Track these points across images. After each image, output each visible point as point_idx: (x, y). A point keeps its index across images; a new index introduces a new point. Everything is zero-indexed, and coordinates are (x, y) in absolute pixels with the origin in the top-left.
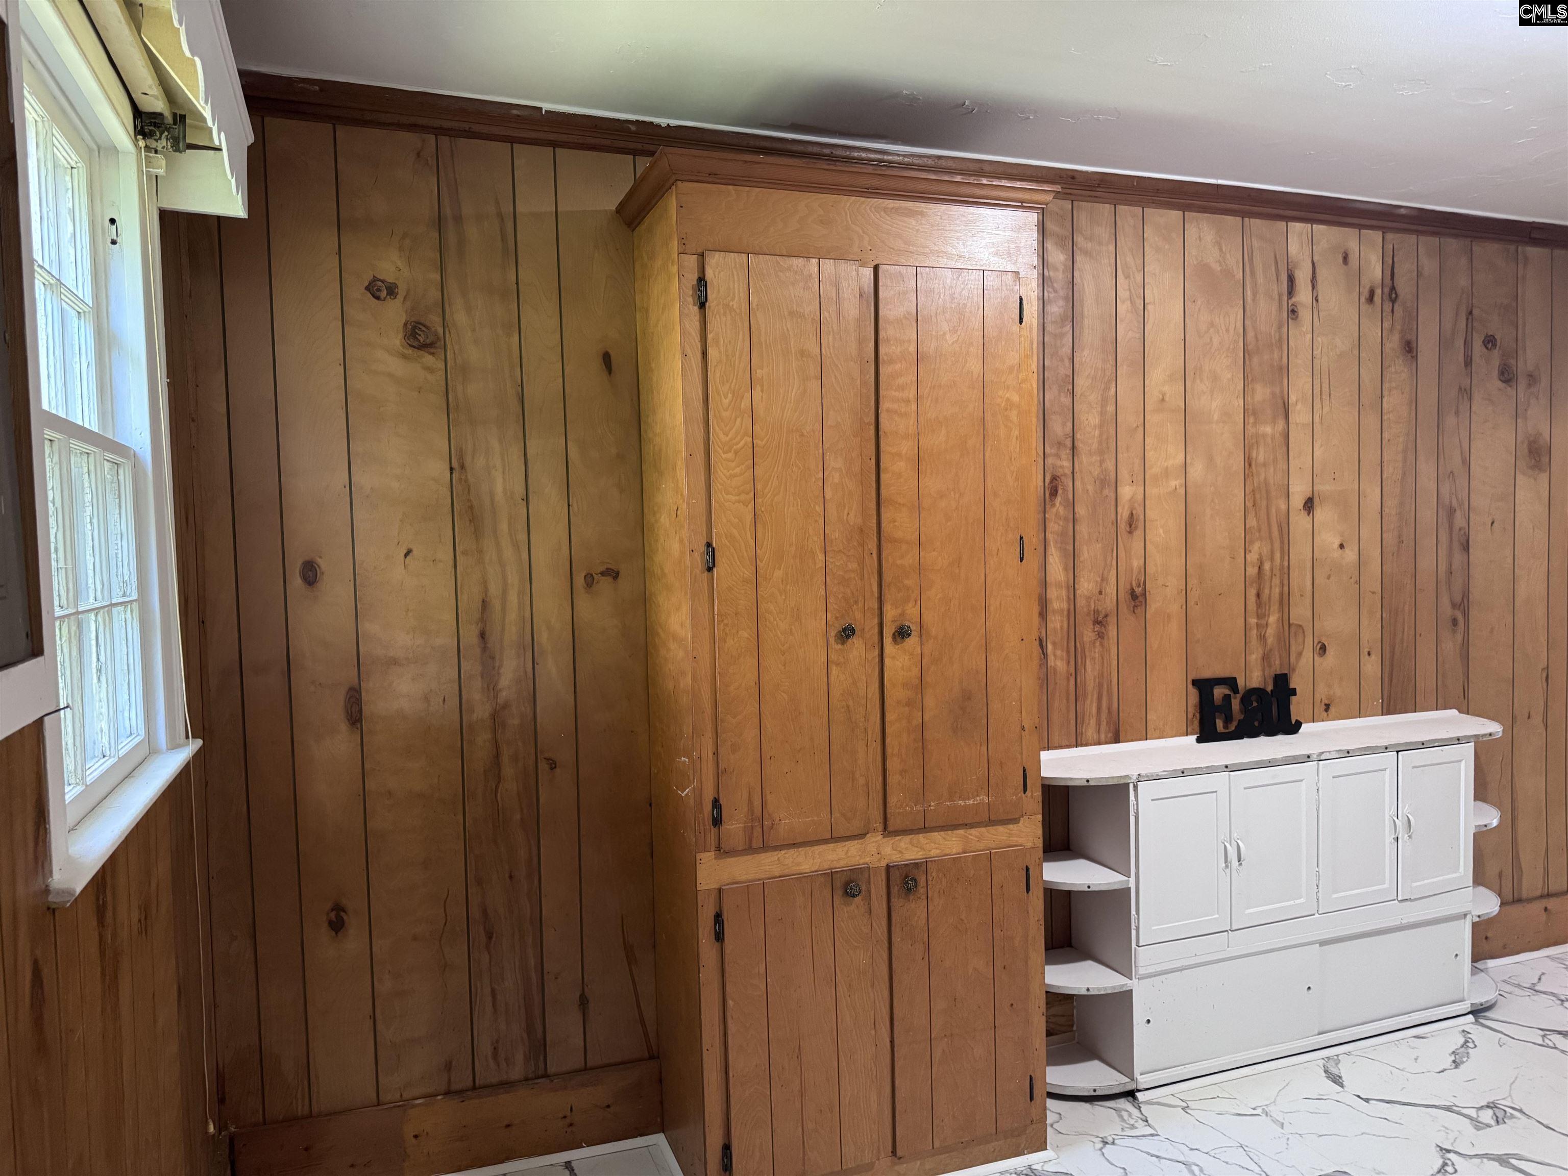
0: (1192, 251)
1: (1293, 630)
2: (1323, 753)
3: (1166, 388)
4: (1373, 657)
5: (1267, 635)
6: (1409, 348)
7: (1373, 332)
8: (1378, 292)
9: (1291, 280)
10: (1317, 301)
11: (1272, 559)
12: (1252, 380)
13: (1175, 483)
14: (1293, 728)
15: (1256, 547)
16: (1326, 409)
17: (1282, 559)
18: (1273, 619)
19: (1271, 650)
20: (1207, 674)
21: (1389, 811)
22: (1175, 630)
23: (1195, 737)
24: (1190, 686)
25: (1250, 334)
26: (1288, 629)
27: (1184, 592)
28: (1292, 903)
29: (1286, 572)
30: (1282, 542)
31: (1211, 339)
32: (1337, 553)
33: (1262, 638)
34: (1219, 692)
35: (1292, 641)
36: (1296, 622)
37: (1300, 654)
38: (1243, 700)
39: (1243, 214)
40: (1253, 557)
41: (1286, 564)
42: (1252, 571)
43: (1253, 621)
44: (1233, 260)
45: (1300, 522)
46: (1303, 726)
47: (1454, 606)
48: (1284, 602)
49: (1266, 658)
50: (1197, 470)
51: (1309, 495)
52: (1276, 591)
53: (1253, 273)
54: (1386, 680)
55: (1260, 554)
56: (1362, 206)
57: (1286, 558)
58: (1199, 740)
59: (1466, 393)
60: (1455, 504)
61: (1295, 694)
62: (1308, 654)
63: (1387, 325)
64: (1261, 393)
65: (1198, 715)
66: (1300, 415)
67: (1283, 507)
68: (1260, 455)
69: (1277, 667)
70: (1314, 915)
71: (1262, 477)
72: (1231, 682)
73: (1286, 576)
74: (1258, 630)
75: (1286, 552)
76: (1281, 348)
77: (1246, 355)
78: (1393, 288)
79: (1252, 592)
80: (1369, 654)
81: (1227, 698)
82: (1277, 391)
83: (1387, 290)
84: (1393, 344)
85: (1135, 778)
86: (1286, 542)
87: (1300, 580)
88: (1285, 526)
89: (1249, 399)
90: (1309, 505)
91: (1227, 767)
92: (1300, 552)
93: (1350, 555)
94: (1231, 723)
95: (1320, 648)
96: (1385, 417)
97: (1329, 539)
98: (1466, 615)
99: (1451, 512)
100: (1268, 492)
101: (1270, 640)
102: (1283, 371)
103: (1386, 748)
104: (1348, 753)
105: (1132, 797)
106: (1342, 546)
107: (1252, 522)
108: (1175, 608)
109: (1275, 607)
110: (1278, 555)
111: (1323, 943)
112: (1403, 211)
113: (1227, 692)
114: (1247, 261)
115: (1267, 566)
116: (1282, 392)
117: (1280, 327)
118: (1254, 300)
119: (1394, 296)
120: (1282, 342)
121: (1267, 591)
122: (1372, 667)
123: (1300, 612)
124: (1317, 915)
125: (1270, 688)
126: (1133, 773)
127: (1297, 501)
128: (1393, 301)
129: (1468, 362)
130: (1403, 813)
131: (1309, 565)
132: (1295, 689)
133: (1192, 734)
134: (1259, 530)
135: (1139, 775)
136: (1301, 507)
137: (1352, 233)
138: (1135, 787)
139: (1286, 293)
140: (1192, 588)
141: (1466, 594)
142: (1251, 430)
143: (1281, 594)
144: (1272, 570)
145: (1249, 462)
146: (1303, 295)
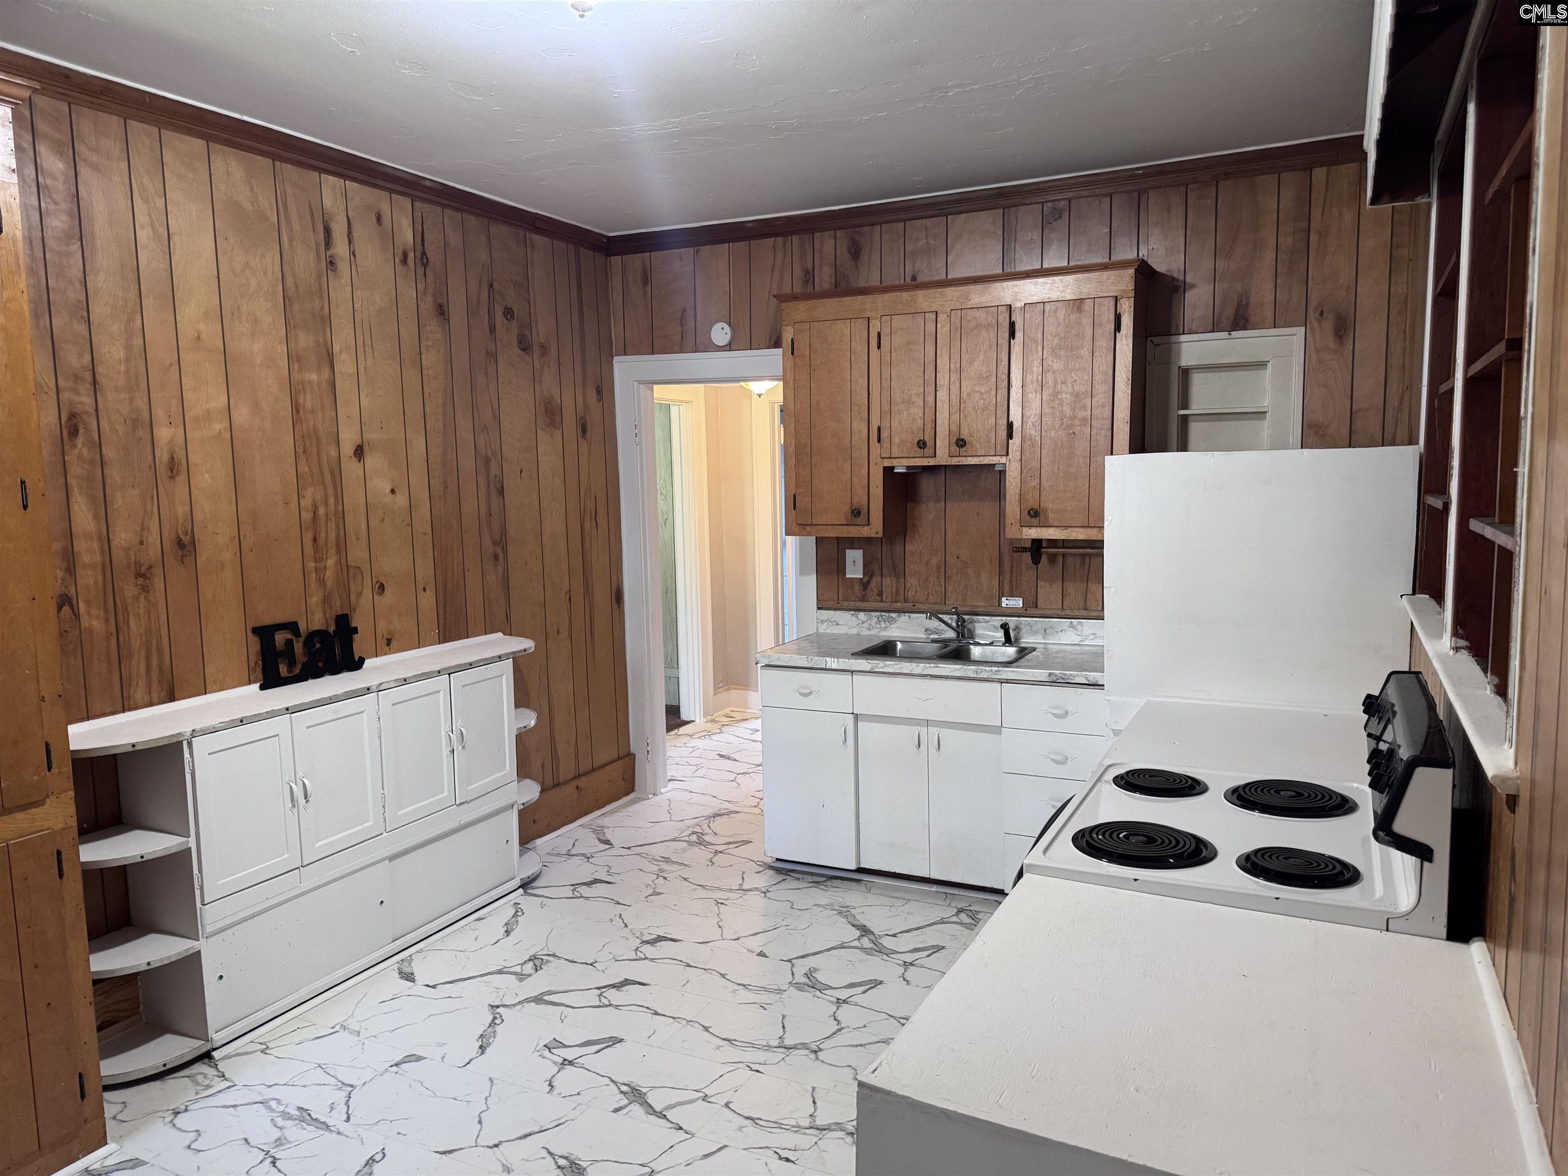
0: (220, 187)
1: (351, 570)
2: (382, 684)
3: (202, 326)
4: (428, 592)
5: (326, 578)
6: (442, 311)
7: (409, 293)
8: (411, 255)
9: (327, 231)
10: (355, 256)
11: (326, 504)
12: (294, 327)
13: (219, 426)
14: (357, 665)
15: (309, 492)
16: (370, 361)
17: (336, 504)
18: (330, 562)
19: (330, 592)
20: (267, 621)
21: (444, 728)
22: (230, 577)
23: (258, 684)
24: (250, 634)
25: (289, 282)
26: (347, 571)
27: (237, 539)
28: (360, 827)
29: (341, 516)
30: (335, 487)
31: (248, 280)
32: (389, 498)
33: (321, 581)
34: (280, 638)
35: (352, 583)
36: (353, 564)
37: (359, 594)
38: (305, 644)
39: (274, 157)
40: (307, 502)
41: (340, 508)
42: (307, 516)
43: (311, 565)
44: (266, 201)
45: (351, 467)
46: (366, 661)
47: (494, 543)
48: (341, 546)
49: (326, 600)
50: (242, 414)
51: (359, 442)
52: (332, 535)
53: (288, 219)
54: (441, 612)
55: (314, 500)
56: (390, 171)
57: (340, 503)
58: (263, 688)
59: (492, 356)
60: (489, 454)
61: (357, 633)
62: (367, 594)
63: (421, 286)
64: (304, 340)
65: (260, 663)
66: (345, 365)
67: (334, 453)
68: (308, 401)
69: (338, 608)
70: (382, 834)
71: (311, 423)
72: (292, 627)
73: (341, 521)
74: (316, 574)
75: (339, 496)
76: (321, 298)
77: (286, 300)
78: (424, 254)
79: (308, 537)
80: (424, 590)
81: (289, 643)
82: (321, 339)
83: (418, 255)
84: (428, 305)
85: (188, 734)
86: (339, 488)
87: (355, 523)
88: (337, 472)
89: (293, 346)
90: (360, 452)
91: (287, 709)
92: (353, 497)
93: (402, 500)
94: (295, 667)
95: (379, 587)
96: (425, 373)
97: (381, 485)
98: (505, 550)
99: (487, 461)
100: (317, 438)
101: (329, 584)
102: (324, 321)
103: (439, 672)
104: (405, 681)
105: (187, 755)
106: (393, 491)
107: (304, 468)
108: (228, 555)
109: (332, 551)
110: (332, 500)
111: (391, 858)
112: (428, 183)
113: (289, 636)
114: (281, 204)
115: (322, 511)
116: (326, 341)
117: (319, 277)
118: (291, 245)
119: (425, 260)
120: (322, 292)
121: (323, 535)
122: (428, 601)
123: (357, 554)
124: (385, 834)
125: (332, 629)
126: (187, 729)
127: (348, 448)
128: (425, 266)
129: (492, 329)
130: (456, 727)
131: (363, 509)
132: (356, 628)
133: (255, 682)
134: (312, 476)
135: (193, 730)
136: (352, 453)
137: (384, 194)
138: (190, 744)
139: (323, 243)
140: (245, 536)
141: (504, 532)
142: (296, 376)
143: (338, 537)
144: (327, 515)
145: (296, 408)
146: (341, 248)
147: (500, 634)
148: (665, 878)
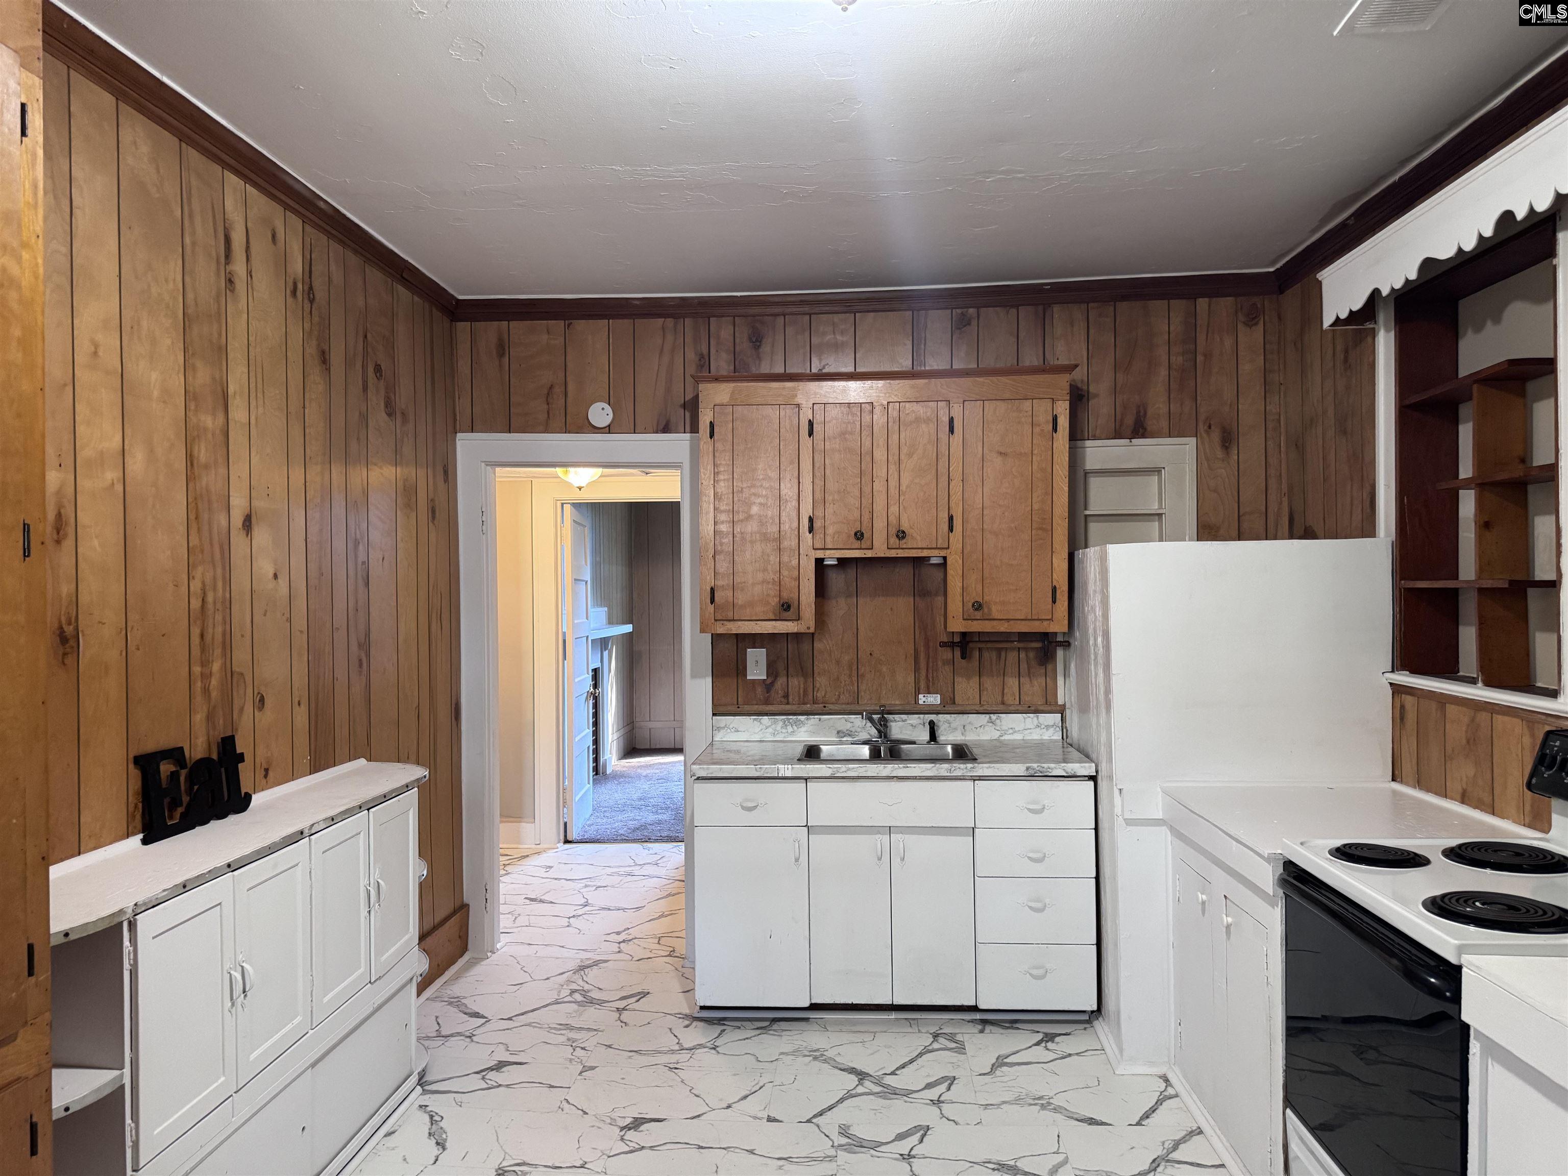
0: (128, 160)
1: (235, 676)
2: (313, 825)
3: (100, 337)
4: (302, 706)
5: (211, 688)
6: (324, 359)
7: (297, 332)
8: (300, 286)
9: (228, 241)
10: (251, 276)
11: (215, 589)
12: (193, 354)
13: (111, 475)
14: (241, 804)
15: (198, 573)
16: (261, 410)
17: (224, 590)
18: (216, 667)
19: (214, 707)
20: (150, 746)
21: (363, 882)
22: (113, 685)
23: (141, 836)
24: (131, 766)
25: (190, 296)
26: (231, 676)
27: (124, 632)
28: (290, 1026)
29: (228, 604)
30: (224, 568)
31: (149, 286)
32: (271, 585)
33: (206, 691)
34: (166, 768)
35: (235, 694)
36: (238, 670)
37: (241, 710)
38: (189, 777)
39: (182, 138)
40: (196, 586)
41: (228, 595)
42: (196, 604)
43: (197, 669)
44: (171, 190)
45: (239, 543)
47: (360, 646)
48: (227, 646)
49: (210, 718)
50: (137, 463)
51: (247, 511)
52: (219, 629)
53: (191, 216)
54: (312, 733)
55: (203, 583)
56: (291, 182)
57: (228, 588)
58: (145, 842)
59: (364, 418)
60: (358, 536)
61: (243, 761)
62: (249, 708)
63: (307, 326)
64: (203, 376)
65: (140, 805)
66: (238, 413)
67: (224, 523)
68: (203, 453)
69: (222, 728)
70: (307, 1033)
71: (204, 483)
72: (175, 754)
73: (228, 610)
74: (202, 682)
75: (228, 582)
76: (219, 322)
77: (186, 319)
78: (311, 288)
79: (196, 631)
80: (299, 704)
81: (174, 776)
82: (217, 377)
83: (306, 288)
84: (312, 350)
85: (130, 911)
86: (228, 568)
87: (241, 613)
88: (226, 547)
89: (190, 378)
90: (248, 524)
91: (229, 866)
92: (240, 581)
93: (284, 590)
94: (176, 810)
95: (260, 701)
96: (307, 431)
97: (265, 567)
98: (368, 655)
99: (357, 543)
100: (210, 502)
101: (214, 694)
102: (221, 351)
103: (360, 807)
104: (333, 820)
105: (126, 942)
106: (275, 576)
107: (194, 541)
108: (114, 655)
109: (218, 651)
110: (220, 584)
111: (313, 1065)
112: (321, 204)
113: (172, 768)
114: (185, 197)
115: (210, 598)
116: (221, 378)
117: (218, 296)
118: (193, 251)
119: (311, 296)
120: (220, 316)
121: (210, 630)
122: (301, 717)
123: (241, 656)
124: (311, 1032)
125: (215, 756)
126: (128, 903)
127: (237, 519)
128: (312, 301)
129: (365, 388)
130: (374, 879)
131: (248, 597)
132: (242, 754)
133: (134, 834)
134: (202, 552)
135: (136, 905)
136: (240, 526)
137: (279, 209)
138: (132, 925)
139: (224, 255)
140: (132, 628)
141: (368, 634)
142: (193, 420)
143: (224, 634)
144: (215, 603)
145: (190, 459)
146: (239, 267)
147: (363, 761)
148: (583, 1048)
